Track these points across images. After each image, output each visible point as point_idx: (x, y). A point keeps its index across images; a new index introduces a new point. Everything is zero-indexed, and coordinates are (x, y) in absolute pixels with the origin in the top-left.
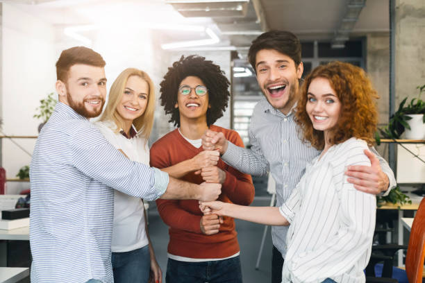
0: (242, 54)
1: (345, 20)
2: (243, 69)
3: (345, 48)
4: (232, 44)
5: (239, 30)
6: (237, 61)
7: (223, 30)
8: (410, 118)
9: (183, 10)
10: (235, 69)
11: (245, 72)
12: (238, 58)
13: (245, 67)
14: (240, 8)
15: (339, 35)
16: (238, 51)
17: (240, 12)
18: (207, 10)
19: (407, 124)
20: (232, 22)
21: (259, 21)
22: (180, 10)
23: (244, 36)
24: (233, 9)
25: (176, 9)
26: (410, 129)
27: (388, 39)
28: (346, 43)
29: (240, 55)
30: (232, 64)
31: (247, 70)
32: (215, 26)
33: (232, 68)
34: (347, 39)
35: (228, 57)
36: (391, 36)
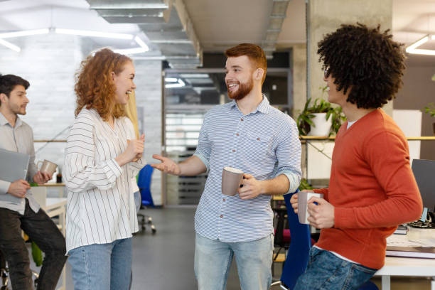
0: (173, 64)
1: (269, 31)
2: (175, 80)
3: (273, 59)
4: (163, 54)
5: (167, 39)
6: (167, 70)
7: (151, 38)
8: (314, 116)
9: (107, 16)
10: (167, 80)
11: (177, 82)
12: (169, 67)
13: (178, 78)
14: (161, 15)
15: (267, 45)
16: (168, 61)
17: (162, 19)
18: (130, 16)
19: (311, 122)
20: (159, 31)
21: (185, 29)
22: (105, 16)
23: (172, 44)
24: (154, 16)
25: (100, 14)
26: (314, 126)
27: (305, 50)
28: (274, 54)
29: (170, 65)
30: (164, 74)
31: (180, 81)
32: (143, 34)
33: (163, 78)
34: (274, 50)
35: (160, 66)
36: (307, 48)
